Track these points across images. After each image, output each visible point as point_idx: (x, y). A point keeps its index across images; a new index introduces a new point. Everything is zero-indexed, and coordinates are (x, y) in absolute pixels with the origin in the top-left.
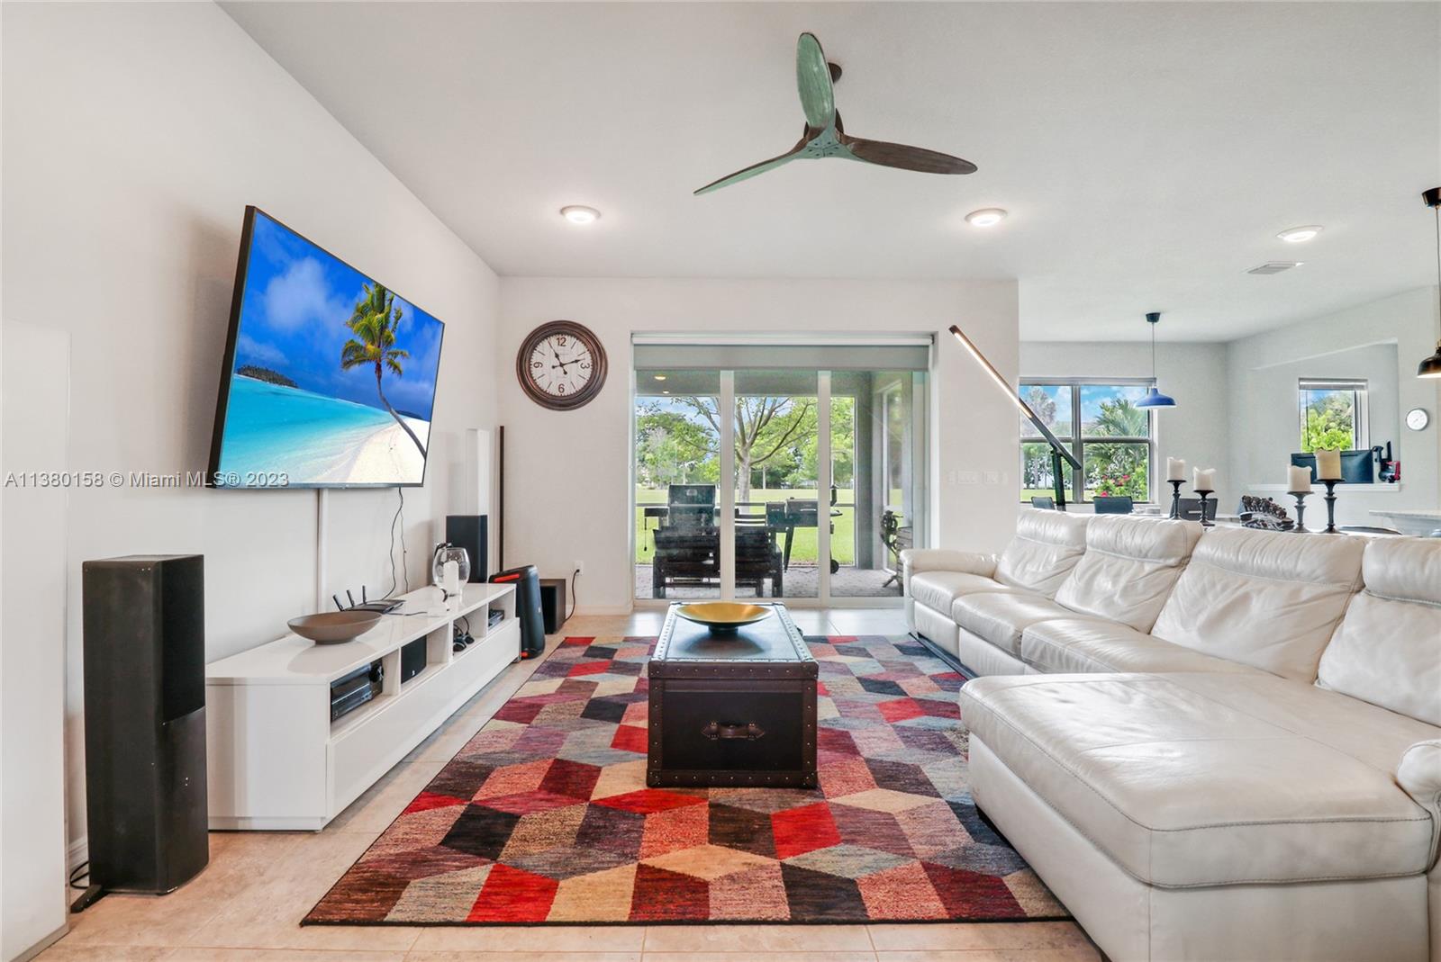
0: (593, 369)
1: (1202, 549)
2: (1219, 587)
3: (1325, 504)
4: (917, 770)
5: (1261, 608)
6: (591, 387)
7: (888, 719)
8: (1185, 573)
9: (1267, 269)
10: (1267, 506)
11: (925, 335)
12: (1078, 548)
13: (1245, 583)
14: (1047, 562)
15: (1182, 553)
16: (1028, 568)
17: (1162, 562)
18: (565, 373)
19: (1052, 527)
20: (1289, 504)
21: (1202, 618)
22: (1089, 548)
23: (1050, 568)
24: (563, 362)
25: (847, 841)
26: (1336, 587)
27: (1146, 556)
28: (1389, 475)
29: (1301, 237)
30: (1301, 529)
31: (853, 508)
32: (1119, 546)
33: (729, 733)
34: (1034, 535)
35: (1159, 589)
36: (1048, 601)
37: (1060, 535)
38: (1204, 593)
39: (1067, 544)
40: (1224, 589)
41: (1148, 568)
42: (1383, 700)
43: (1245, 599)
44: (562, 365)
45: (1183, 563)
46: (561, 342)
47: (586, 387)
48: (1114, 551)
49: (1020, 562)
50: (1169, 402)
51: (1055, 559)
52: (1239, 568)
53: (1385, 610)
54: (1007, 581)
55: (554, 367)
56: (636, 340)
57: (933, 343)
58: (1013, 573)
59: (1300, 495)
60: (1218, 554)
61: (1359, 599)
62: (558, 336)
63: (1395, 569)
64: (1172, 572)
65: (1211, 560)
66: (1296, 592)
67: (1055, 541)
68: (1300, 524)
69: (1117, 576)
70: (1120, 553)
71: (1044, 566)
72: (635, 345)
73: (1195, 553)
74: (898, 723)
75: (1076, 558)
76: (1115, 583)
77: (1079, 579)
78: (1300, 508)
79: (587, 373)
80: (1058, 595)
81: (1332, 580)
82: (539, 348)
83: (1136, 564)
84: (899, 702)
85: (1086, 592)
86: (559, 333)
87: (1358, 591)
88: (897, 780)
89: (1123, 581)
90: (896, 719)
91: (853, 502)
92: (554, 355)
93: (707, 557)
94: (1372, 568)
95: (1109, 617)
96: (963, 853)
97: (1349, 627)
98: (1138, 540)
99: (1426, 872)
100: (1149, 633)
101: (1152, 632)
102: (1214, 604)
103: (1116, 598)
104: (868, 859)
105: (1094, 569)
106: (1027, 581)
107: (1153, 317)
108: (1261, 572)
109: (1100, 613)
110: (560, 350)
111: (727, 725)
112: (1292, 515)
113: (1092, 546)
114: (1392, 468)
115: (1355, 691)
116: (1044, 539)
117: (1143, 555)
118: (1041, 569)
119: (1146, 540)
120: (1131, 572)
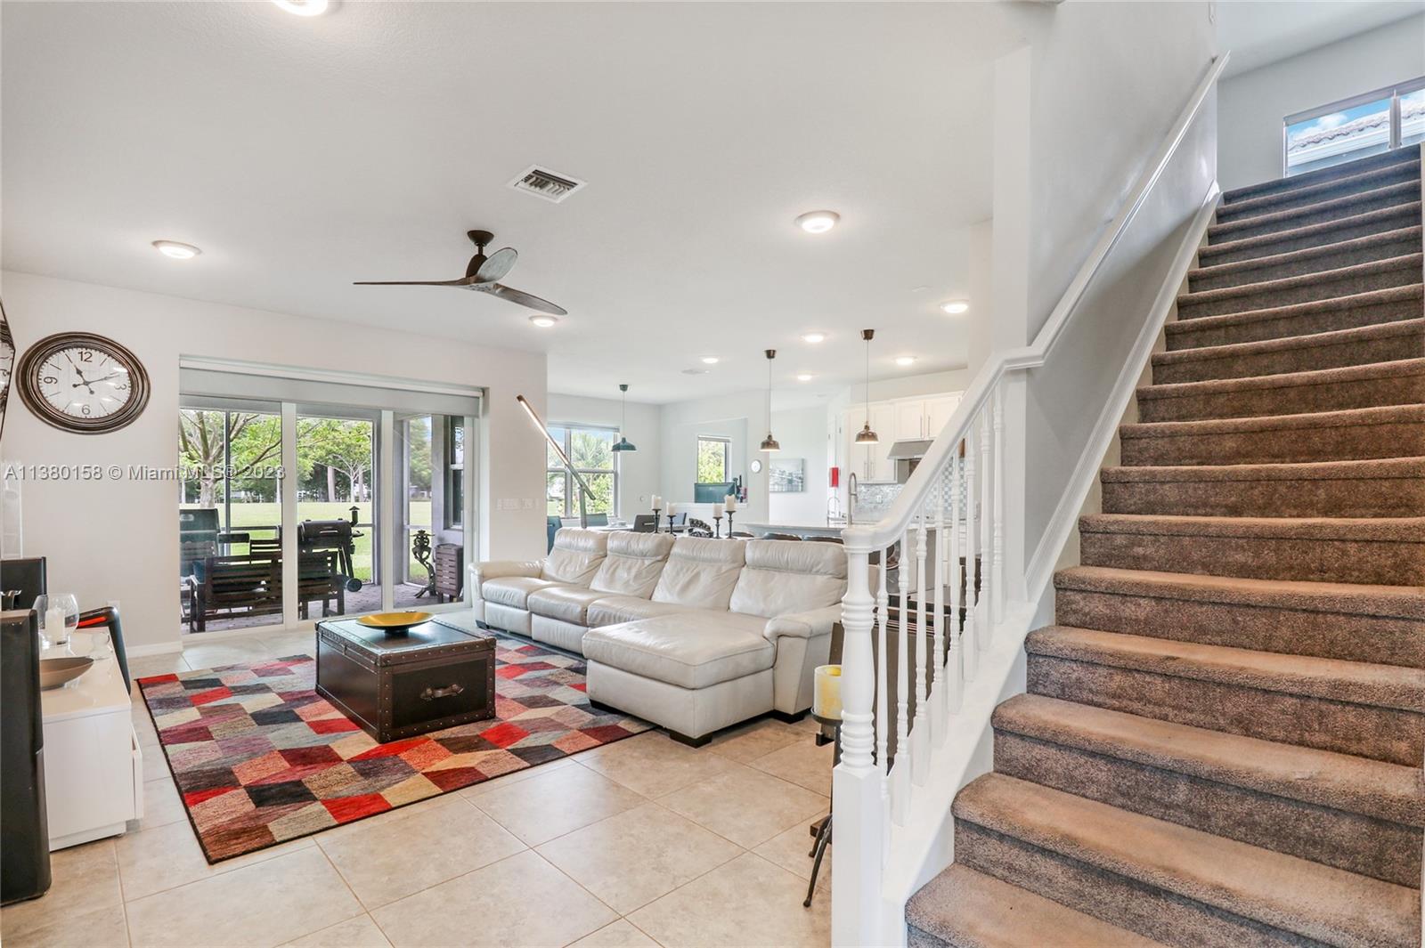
0: (132, 390)
1: (675, 550)
2: (685, 570)
3: (728, 523)
4: (546, 697)
5: (706, 578)
6: (129, 412)
7: (508, 678)
8: (667, 564)
9: (691, 372)
10: (701, 525)
11: (476, 389)
12: (601, 553)
13: (697, 566)
14: (582, 563)
15: (665, 552)
16: (568, 569)
17: (654, 559)
18: (92, 392)
19: (583, 540)
20: (712, 523)
21: (678, 588)
22: (608, 552)
23: (584, 568)
24: (87, 380)
25: (533, 733)
26: (736, 565)
27: (645, 556)
28: (740, 496)
29: (711, 361)
30: (718, 537)
31: (371, 528)
32: (629, 550)
33: (440, 693)
34: (569, 546)
35: (653, 574)
36: (585, 588)
37: (589, 546)
38: (678, 574)
39: (594, 551)
40: (687, 570)
41: (647, 562)
42: (754, 613)
43: (697, 575)
44: (86, 383)
45: (665, 559)
46: (85, 357)
47: (123, 411)
48: (626, 554)
49: (560, 566)
50: (632, 448)
51: (587, 562)
52: (694, 559)
53: (754, 574)
54: (553, 579)
55: (75, 386)
56: (184, 364)
57: (484, 395)
58: (557, 573)
59: (718, 519)
60: (684, 552)
61: (744, 569)
62: (80, 350)
63: (758, 555)
64: (660, 564)
65: (680, 555)
66: (720, 569)
67: (585, 550)
68: (718, 534)
69: (630, 568)
70: (630, 554)
71: (580, 566)
72: (181, 368)
73: (672, 552)
74: (515, 679)
75: (600, 560)
76: (629, 573)
77: (607, 573)
78: (718, 526)
79: (125, 395)
80: (592, 584)
81: (734, 562)
82: (53, 360)
83: (640, 561)
84: (507, 668)
85: (611, 580)
86: (82, 347)
87: (743, 566)
88: (538, 703)
89: (634, 571)
90: (515, 676)
91: (371, 523)
92: (75, 371)
93: (258, 584)
94: (749, 555)
95: (627, 593)
96: (594, 722)
97: (741, 583)
98: (641, 546)
99: (772, 667)
100: (650, 599)
101: (653, 597)
102: (683, 579)
103: (631, 582)
104: (550, 736)
105: (614, 566)
106: (569, 578)
107: (624, 388)
108: (704, 560)
109: (622, 592)
110: (83, 366)
111: (438, 689)
112: (714, 529)
113: (611, 551)
114: (742, 491)
115: (745, 612)
116: (577, 549)
117: (643, 555)
118: (577, 569)
119: (646, 546)
120: (637, 566)
